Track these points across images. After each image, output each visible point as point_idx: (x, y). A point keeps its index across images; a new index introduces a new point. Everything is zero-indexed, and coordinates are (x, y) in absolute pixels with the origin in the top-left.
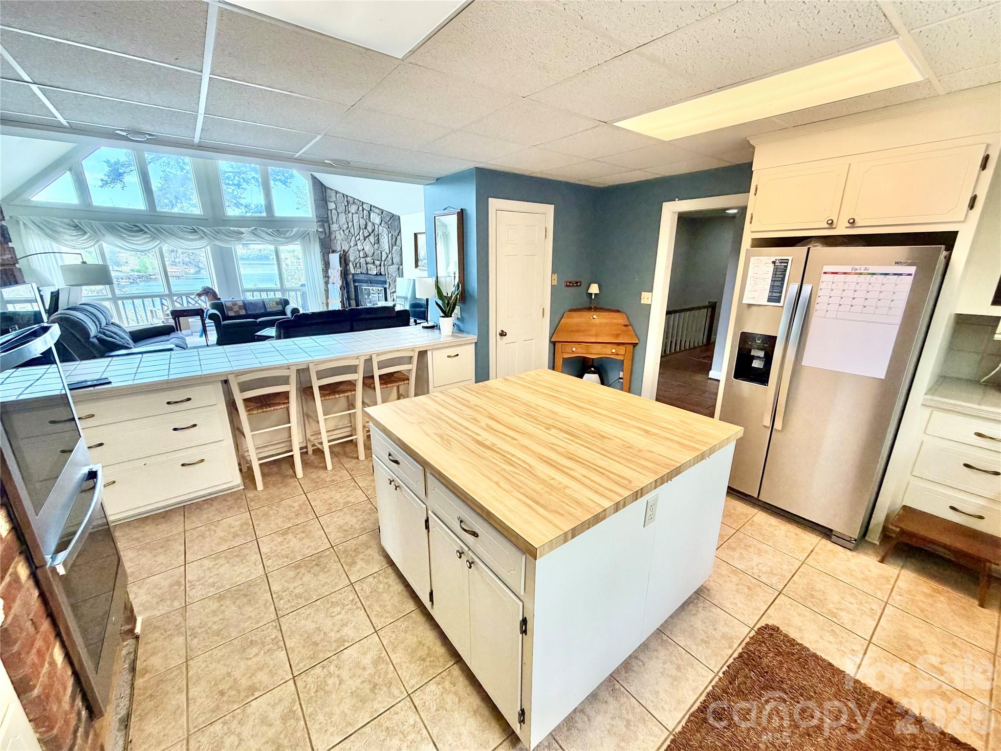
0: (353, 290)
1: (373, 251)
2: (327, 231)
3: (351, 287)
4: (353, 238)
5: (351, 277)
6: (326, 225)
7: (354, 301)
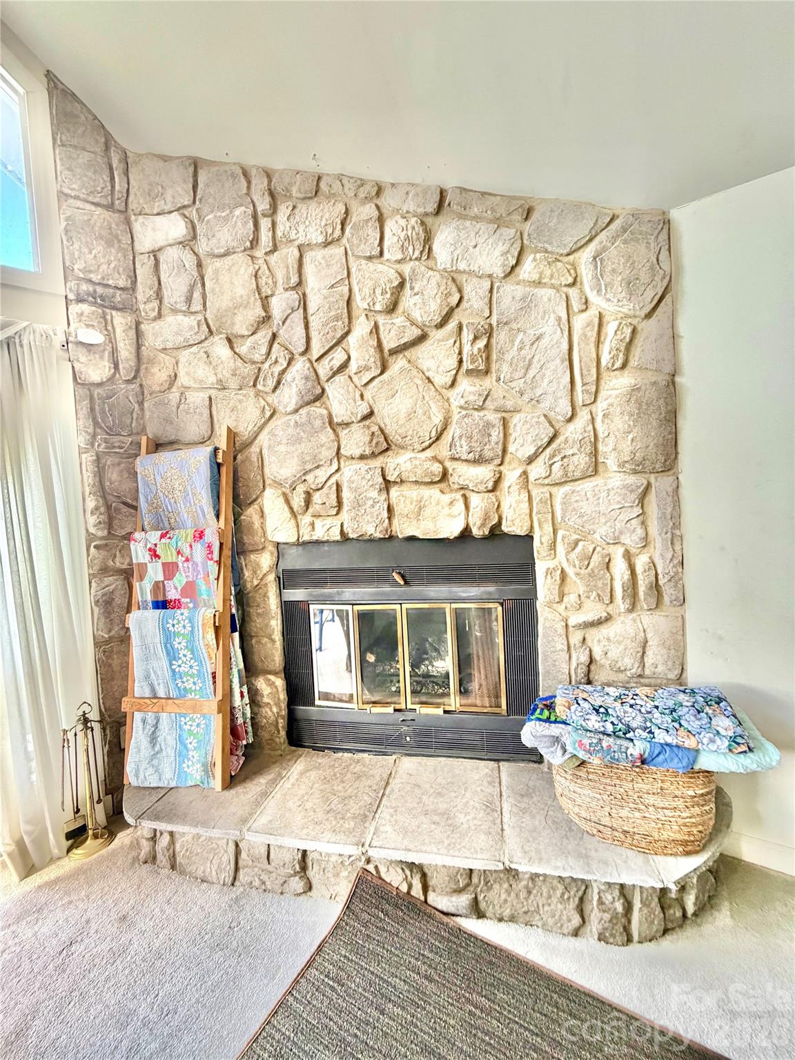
0: (276, 625)
1: (437, 419)
2: (126, 351)
3: (266, 614)
4: (300, 366)
5: (265, 560)
6: (120, 321)
7: (280, 683)
